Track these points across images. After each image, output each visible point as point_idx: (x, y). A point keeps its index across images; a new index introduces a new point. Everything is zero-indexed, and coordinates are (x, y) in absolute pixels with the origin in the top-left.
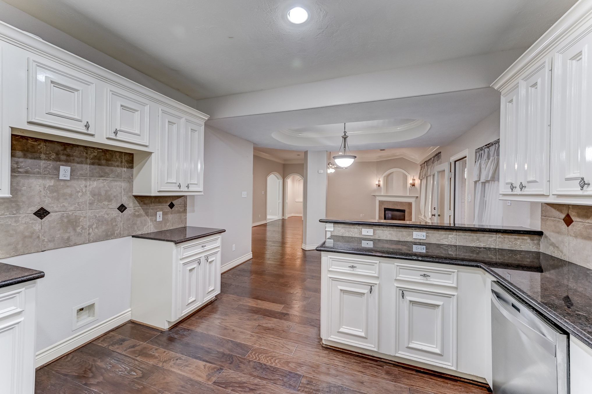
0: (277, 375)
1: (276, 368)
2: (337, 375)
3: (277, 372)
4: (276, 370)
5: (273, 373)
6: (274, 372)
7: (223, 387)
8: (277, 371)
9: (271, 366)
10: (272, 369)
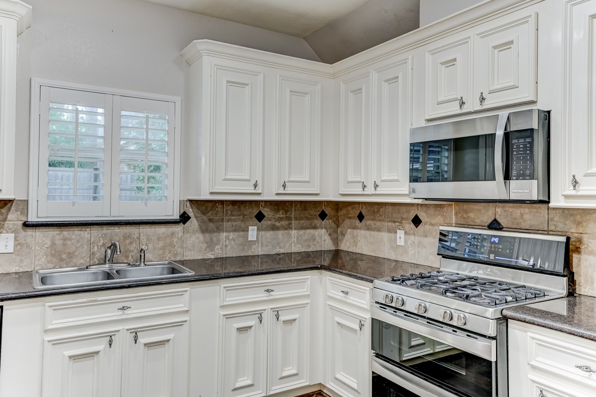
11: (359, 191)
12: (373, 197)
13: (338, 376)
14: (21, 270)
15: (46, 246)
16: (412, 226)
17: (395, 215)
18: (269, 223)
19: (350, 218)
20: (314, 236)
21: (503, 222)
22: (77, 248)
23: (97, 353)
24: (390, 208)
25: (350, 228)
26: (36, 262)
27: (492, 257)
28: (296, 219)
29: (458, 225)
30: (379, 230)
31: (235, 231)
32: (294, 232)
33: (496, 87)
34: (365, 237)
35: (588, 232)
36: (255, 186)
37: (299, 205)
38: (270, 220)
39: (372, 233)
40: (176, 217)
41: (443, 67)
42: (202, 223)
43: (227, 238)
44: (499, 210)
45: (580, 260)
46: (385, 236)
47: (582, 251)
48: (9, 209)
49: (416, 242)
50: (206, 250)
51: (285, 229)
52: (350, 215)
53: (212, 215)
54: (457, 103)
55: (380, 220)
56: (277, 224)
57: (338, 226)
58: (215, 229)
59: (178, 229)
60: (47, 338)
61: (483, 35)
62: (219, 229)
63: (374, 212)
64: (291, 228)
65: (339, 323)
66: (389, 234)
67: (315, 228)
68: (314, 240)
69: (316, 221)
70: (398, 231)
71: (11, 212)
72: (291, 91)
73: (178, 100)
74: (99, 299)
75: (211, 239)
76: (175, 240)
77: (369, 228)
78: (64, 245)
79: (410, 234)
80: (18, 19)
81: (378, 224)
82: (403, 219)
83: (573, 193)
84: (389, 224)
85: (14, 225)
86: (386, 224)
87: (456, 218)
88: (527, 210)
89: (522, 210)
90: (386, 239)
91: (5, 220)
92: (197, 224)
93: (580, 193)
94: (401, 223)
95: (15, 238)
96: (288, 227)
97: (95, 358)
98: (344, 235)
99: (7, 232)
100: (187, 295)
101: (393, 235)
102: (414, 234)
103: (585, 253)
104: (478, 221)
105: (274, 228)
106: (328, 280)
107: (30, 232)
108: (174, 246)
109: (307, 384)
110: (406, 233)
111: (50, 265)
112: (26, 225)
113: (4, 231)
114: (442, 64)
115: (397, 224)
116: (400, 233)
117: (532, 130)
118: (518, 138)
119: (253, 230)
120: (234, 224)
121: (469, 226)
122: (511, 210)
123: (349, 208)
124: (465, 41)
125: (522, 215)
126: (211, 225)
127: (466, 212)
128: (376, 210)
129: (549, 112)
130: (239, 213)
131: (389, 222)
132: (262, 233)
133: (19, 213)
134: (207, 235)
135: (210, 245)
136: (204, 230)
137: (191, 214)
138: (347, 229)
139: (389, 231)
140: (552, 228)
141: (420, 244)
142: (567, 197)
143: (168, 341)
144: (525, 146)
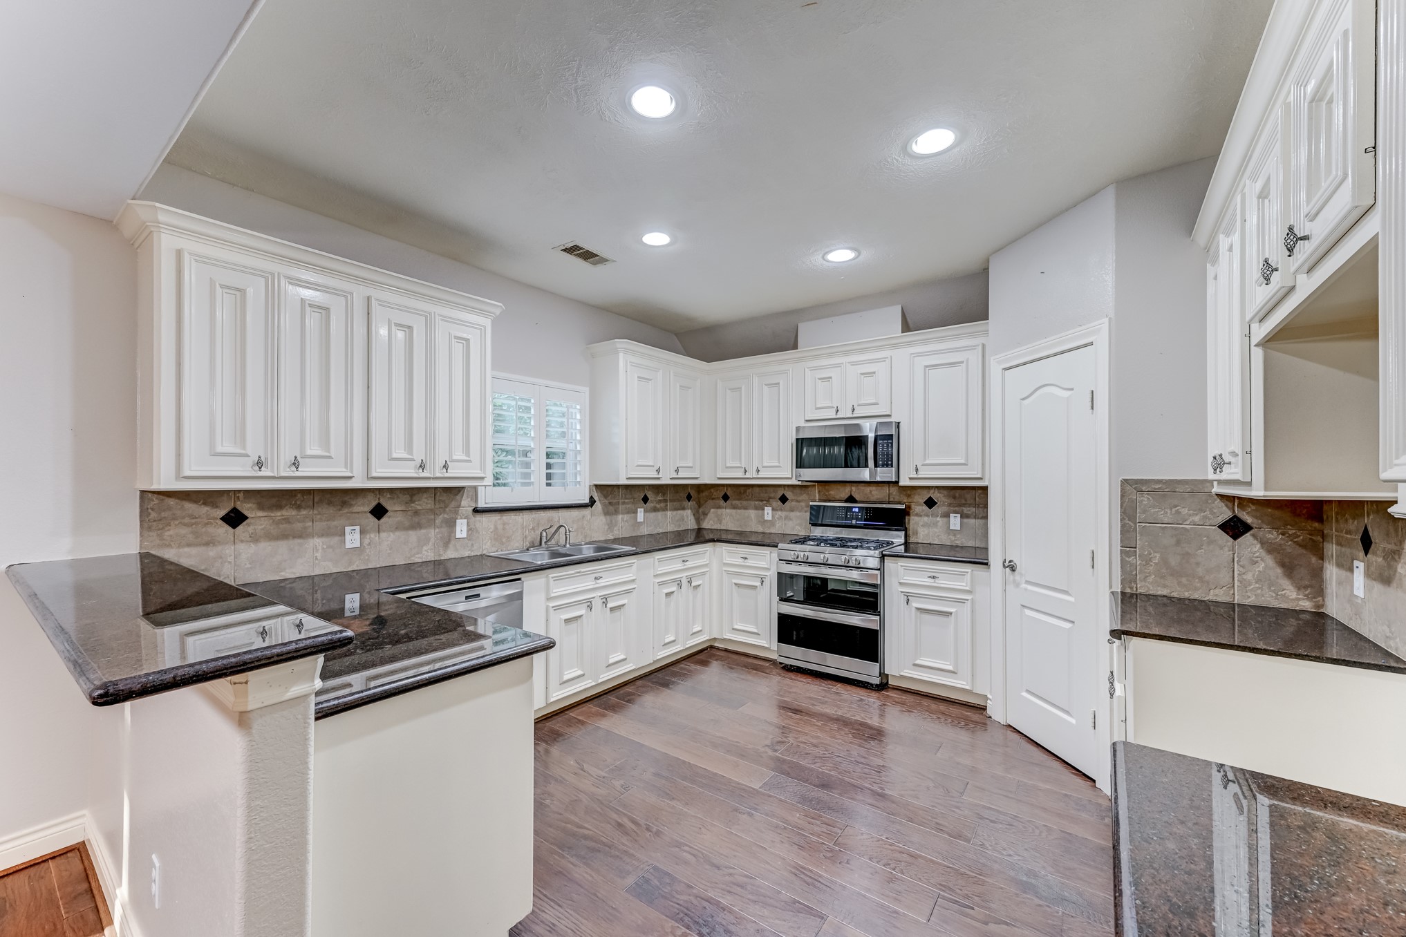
0: (681, 902)
1: (676, 921)
2: (556, 874)
3: (678, 909)
4: (678, 914)
5: (687, 909)
6: (685, 911)
7: (799, 902)
8: (678, 912)
9: (688, 927)
10: (686, 919)
11: (740, 475)
12: (754, 480)
13: (736, 627)
14: (473, 554)
15: (491, 530)
16: (780, 503)
17: (762, 495)
18: (652, 505)
19: (713, 499)
20: (683, 516)
21: (857, 497)
22: (513, 532)
23: (581, 616)
24: (757, 489)
25: (713, 508)
26: (484, 547)
27: (854, 522)
28: (671, 501)
29: (820, 501)
30: (746, 508)
31: (628, 513)
32: (669, 513)
33: (862, 402)
34: (731, 515)
35: (915, 501)
36: (658, 471)
37: (672, 489)
38: (652, 503)
39: (739, 511)
40: (587, 501)
41: (820, 381)
42: (604, 505)
43: (622, 519)
44: (854, 488)
45: (909, 521)
46: (752, 513)
47: (911, 514)
48: (462, 497)
49: (783, 516)
50: (607, 531)
51: (664, 510)
52: (713, 496)
53: (611, 498)
54: (834, 410)
55: (746, 500)
56: (658, 506)
57: (699, 507)
58: (614, 512)
59: (587, 512)
60: (552, 604)
61: (853, 364)
62: (616, 512)
63: (740, 493)
64: (667, 510)
65: (736, 584)
66: (756, 511)
67: (683, 509)
68: (683, 520)
69: (684, 503)
70: (766, 508)
71: (464, 498)
72: (680, 386)
73: (586, 390)
74: (582, 570)
75: (611, 521)
76: (585, 522)
77: (734, 507)
78: (504, 529)
79: (777, 510)
80: (492, 318)
81: (744, 503)
82: (770, 498)
83: (915, 476)
84: (756, 503)
85: (466, 511)
86: (753, 503)
87: (819, 495)
88: (874, 488)
89: (871, 488)
90: (753, 516)
91: (459, 506)
92: (600, 507)
93: (920, 476)
94: (768, 501)
95: (468, 523)
96: (665, 509)
97: (579, 622)
98: (707, 515)
99: (461, 519)
100: (635, 566)
101: (760, 512)
102: (782, 510)
103: (913, 515)
104: (838, 497)
105: (655, 510)
106: (724, 551)
107: (479, 517)
108: (584, 529)
109: (682, 648)
110: (773, 509)
111: (494, 549)
112: (476, 511)
113: (459, 517)
114: (819, 379)
115: (765, 502)
116: (768, 510)
117: (892, 435)
118: (883, 440)
119: (641, 512)
120: (628, 506)
121: (830, 501)
122: (863, 488)
123: (712, 490)
124: (839, 365)
125: (871, 491)
126: (611, 508)
127: (828, 491)
128: (742, 491)
129: (899, 423)
130: (630, 496)
131: (756, 501)
132: (647, 514)
133: (469, 499)
134: (608, 517)
135: (611, 526)
136: (606, 513)
137: (596, 498)
138: (710, 510)
139: (756, 508)
140: (891, 500)
141: (786, 518)
142: (910, 479)
143: (623, 605)
144: (888, 446)
